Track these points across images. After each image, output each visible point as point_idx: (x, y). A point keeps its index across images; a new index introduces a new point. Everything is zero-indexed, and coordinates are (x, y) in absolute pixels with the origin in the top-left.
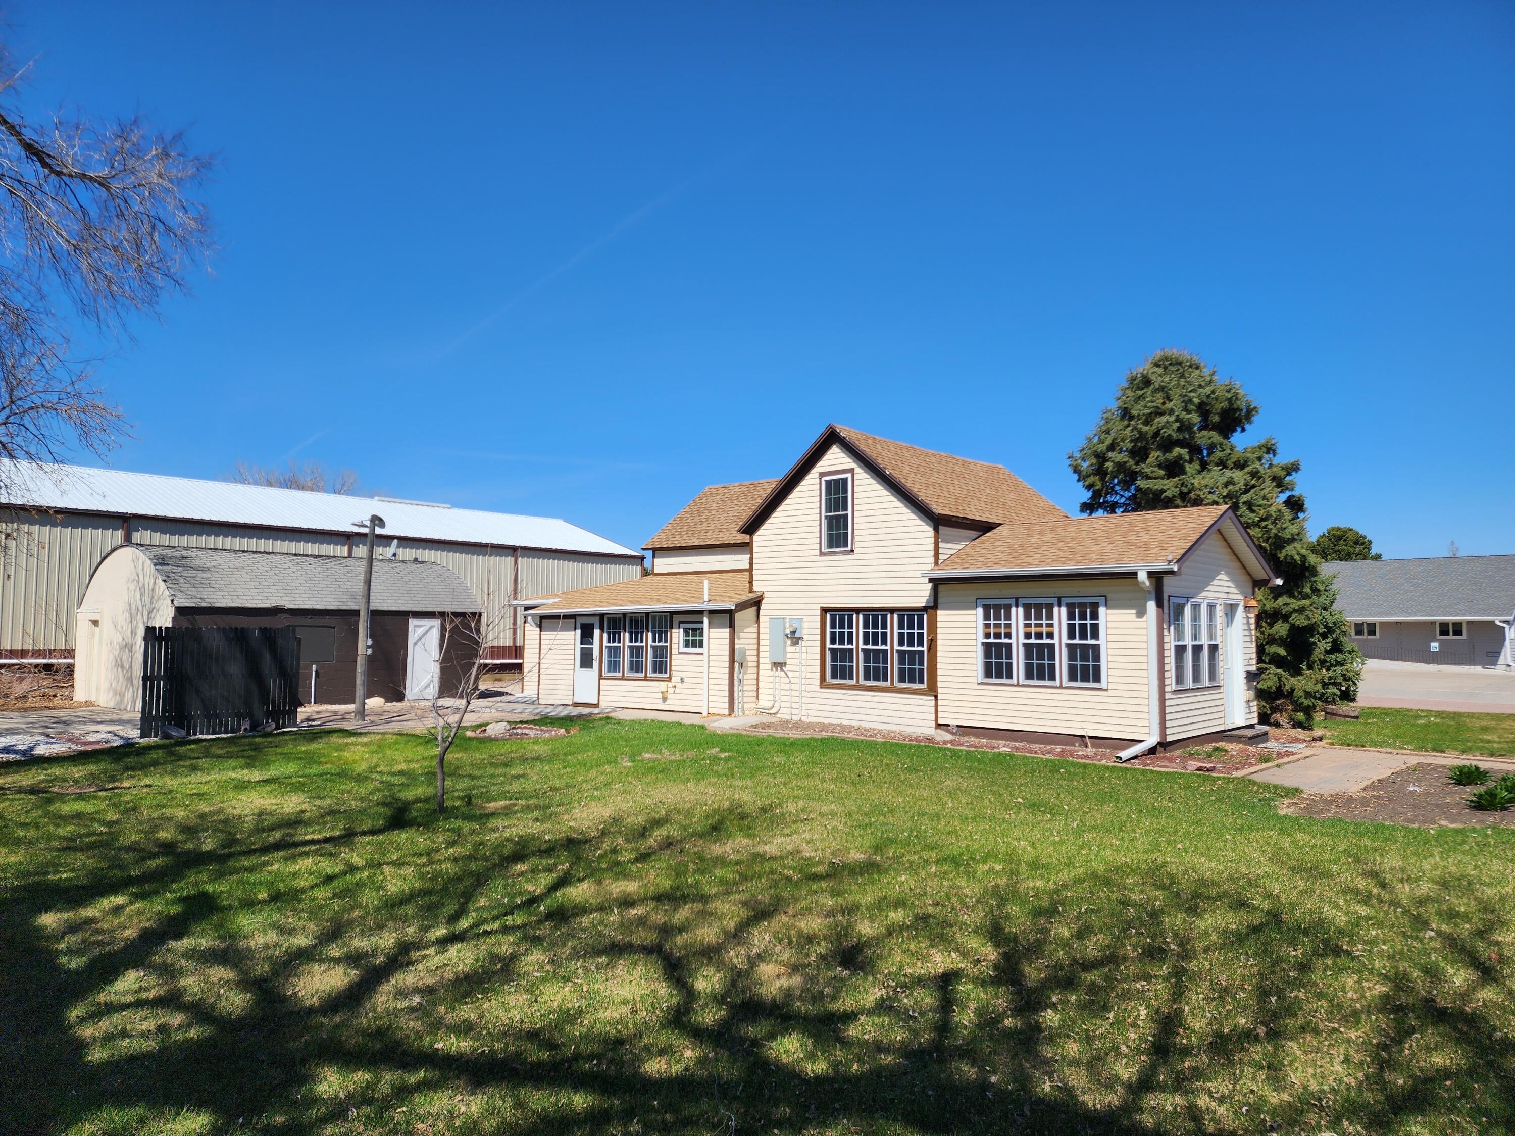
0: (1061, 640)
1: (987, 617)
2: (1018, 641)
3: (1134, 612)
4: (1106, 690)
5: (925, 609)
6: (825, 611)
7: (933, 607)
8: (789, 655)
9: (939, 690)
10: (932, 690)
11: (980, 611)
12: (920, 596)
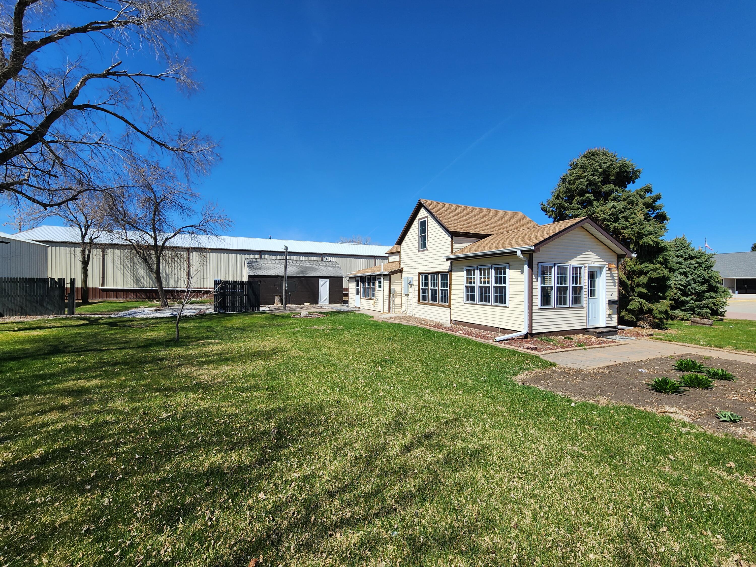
0: (492, 284)
1: (467, 275)
2: (477, 285)
3: (520, 270)
4: (508, 307)
5: (448, 272)
6: (420, 274)
7: (451, 271)
8: (410, 291)
9: (452, 306)
10: (450, 307)
11: (465, 272)
12: (445, 266)
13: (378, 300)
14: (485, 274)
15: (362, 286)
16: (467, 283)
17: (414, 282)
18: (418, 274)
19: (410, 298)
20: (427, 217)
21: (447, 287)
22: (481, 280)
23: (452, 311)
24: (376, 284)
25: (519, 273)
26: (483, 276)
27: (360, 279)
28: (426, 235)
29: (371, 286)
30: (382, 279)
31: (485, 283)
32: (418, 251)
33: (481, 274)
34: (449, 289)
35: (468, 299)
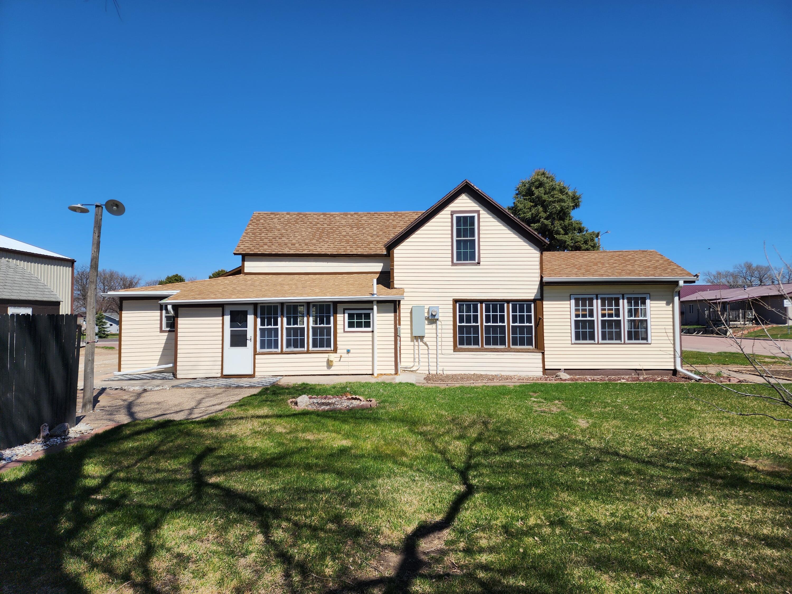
0: (624, 317)
1: (577, 305)
2: (597, 318)
3: (665, 302)
4: (650, 344)
5: (534, 301)
6: (456, 301)
7: (539, 299)
8: (426, 331)
9: (546, 349)
10: (540, 349)
11: (573, 302)
13: (352, 351)
14: (610, 305)
15: (259, 326)
16: (577, 316)
17: (440, 315)
18: (451, 303)
19: (428, 343)
20: (478, 212)
21: (529, 321)
22: (604, 312)
23: (546, 356)
24: (338, 319)
25: (665, 305)
26: (607, 308)
27: (251, 309)
28: (474, 240)
29: (311, 324)
30: (372, 309)
31: (610, 315)
32: (450, 263)
33: (603, 304)
34: (537, 325)
35: (577, 338)
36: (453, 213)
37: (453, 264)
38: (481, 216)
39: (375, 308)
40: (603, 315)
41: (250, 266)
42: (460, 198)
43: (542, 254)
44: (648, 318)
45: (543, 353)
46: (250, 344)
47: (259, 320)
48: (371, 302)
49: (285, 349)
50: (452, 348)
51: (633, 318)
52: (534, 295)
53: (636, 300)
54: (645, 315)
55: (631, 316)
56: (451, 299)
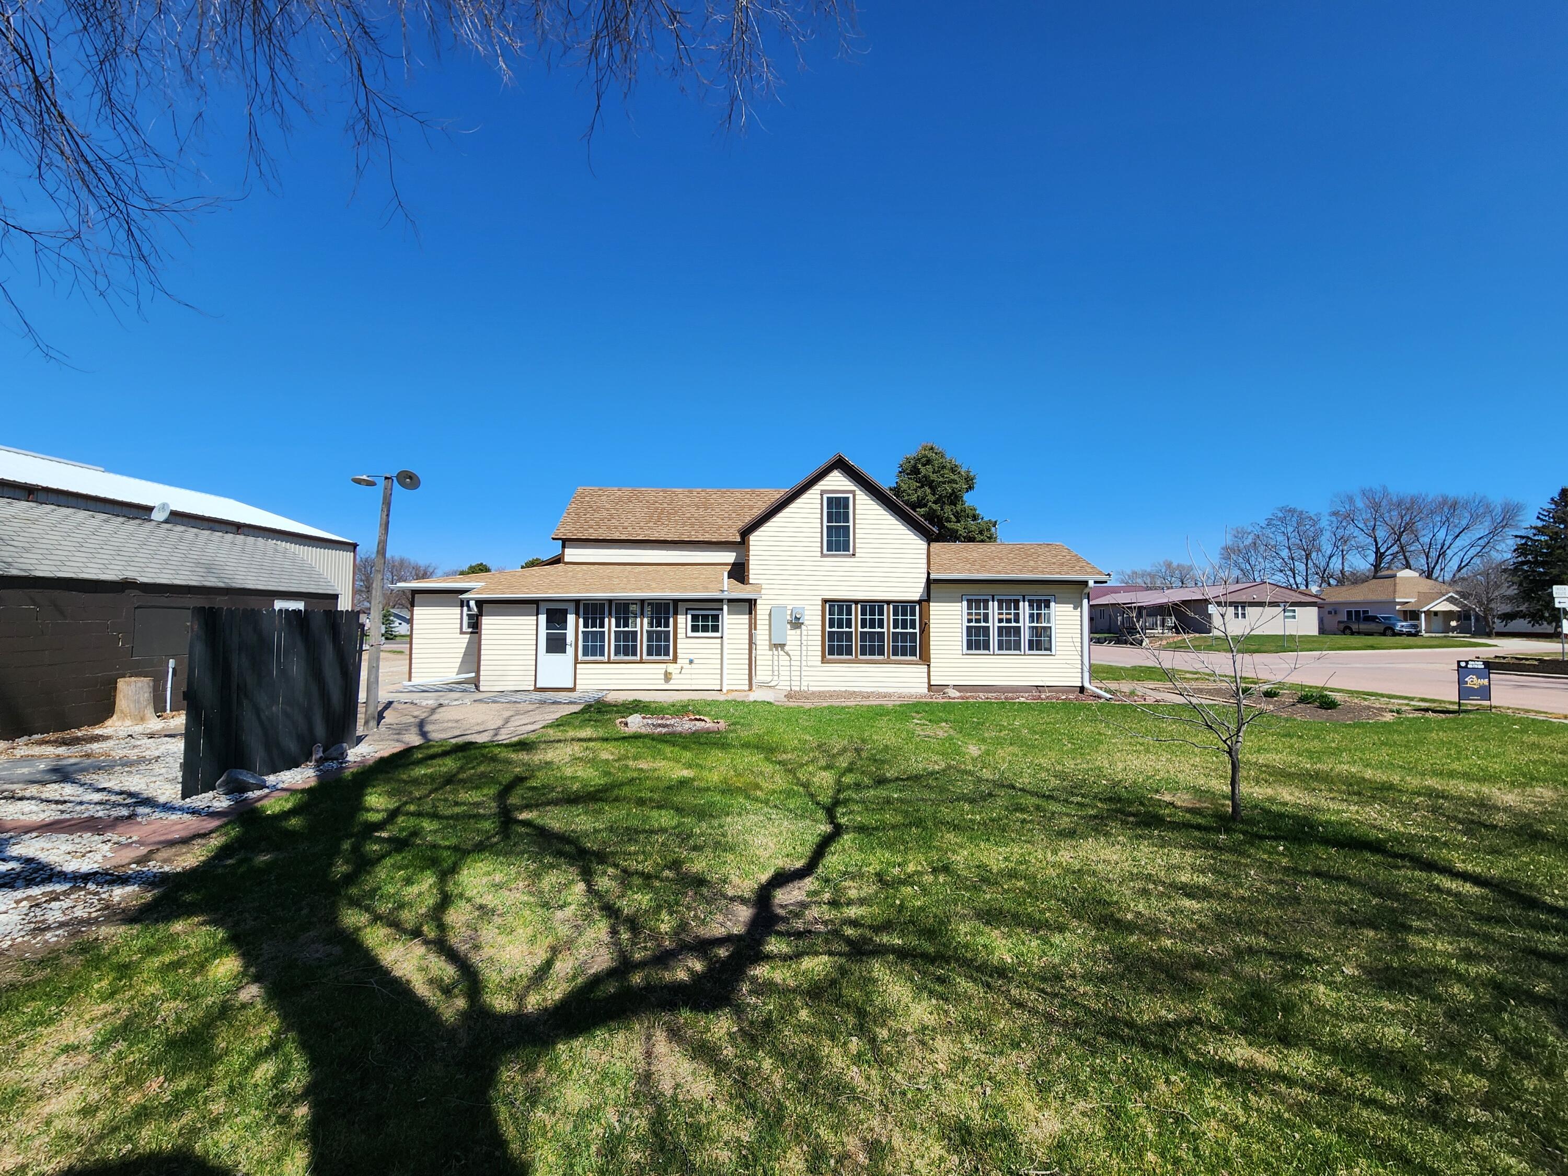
0: (1025, 624)
1: (969, 608)
2: (993, 625)
3: (1072, 606)
4: (1056, 656)
5: (919, 602)
6: (825, 601)
7: (925, 600)
8: (789, 638)
9: (931, 661)
10: (925, 661)
11: (965, 603)
12: (915, 592)
13: (696, 661)
14: (1008, 608)
15: (581, 628)
16: (970, 621)
17: (806, 617)
18: (820, 603)
19: (790, 653)
20: (853, 492)
21: (914, 627)
22: (1001, 617)
23: (932, 669)
24: (679, 621)
25: (1072, 609)
26: (1004, 611)
27: (571, 607)
28: (848, 527)
29: (646, 627)
30: (722, 609)
31: (1008, 621)
32: (819, 554)
33: (1000, 608)
34: (922, 631)
35: (969, 647)
36: (822, 493)
37: (823, 555)
38: (857, 497)
39: (725, 608)
40: (1000, 621)
41: (572, 554)
42: (832, 474)
43: (929, 545)
44: (1052, 625)
45: (929, 666)
46: (570, 650)
47: (581, 621)
48: (721, 601)
49: (613, 657)
50: (820, 658)
51: (1035, 624)
52: (919, 595)
53: (1039, 603)
54: (1049, 622)
55: (1033, 622)
56: (820, 598)
